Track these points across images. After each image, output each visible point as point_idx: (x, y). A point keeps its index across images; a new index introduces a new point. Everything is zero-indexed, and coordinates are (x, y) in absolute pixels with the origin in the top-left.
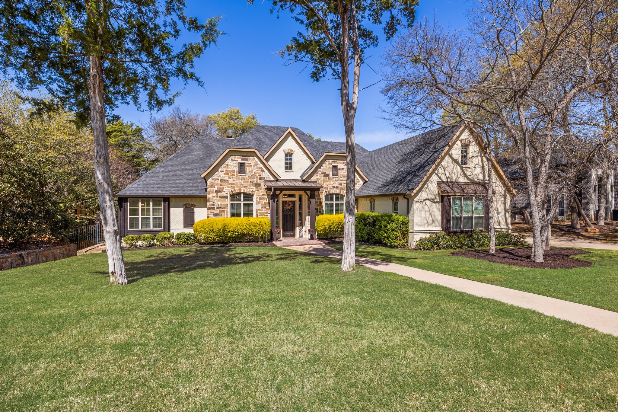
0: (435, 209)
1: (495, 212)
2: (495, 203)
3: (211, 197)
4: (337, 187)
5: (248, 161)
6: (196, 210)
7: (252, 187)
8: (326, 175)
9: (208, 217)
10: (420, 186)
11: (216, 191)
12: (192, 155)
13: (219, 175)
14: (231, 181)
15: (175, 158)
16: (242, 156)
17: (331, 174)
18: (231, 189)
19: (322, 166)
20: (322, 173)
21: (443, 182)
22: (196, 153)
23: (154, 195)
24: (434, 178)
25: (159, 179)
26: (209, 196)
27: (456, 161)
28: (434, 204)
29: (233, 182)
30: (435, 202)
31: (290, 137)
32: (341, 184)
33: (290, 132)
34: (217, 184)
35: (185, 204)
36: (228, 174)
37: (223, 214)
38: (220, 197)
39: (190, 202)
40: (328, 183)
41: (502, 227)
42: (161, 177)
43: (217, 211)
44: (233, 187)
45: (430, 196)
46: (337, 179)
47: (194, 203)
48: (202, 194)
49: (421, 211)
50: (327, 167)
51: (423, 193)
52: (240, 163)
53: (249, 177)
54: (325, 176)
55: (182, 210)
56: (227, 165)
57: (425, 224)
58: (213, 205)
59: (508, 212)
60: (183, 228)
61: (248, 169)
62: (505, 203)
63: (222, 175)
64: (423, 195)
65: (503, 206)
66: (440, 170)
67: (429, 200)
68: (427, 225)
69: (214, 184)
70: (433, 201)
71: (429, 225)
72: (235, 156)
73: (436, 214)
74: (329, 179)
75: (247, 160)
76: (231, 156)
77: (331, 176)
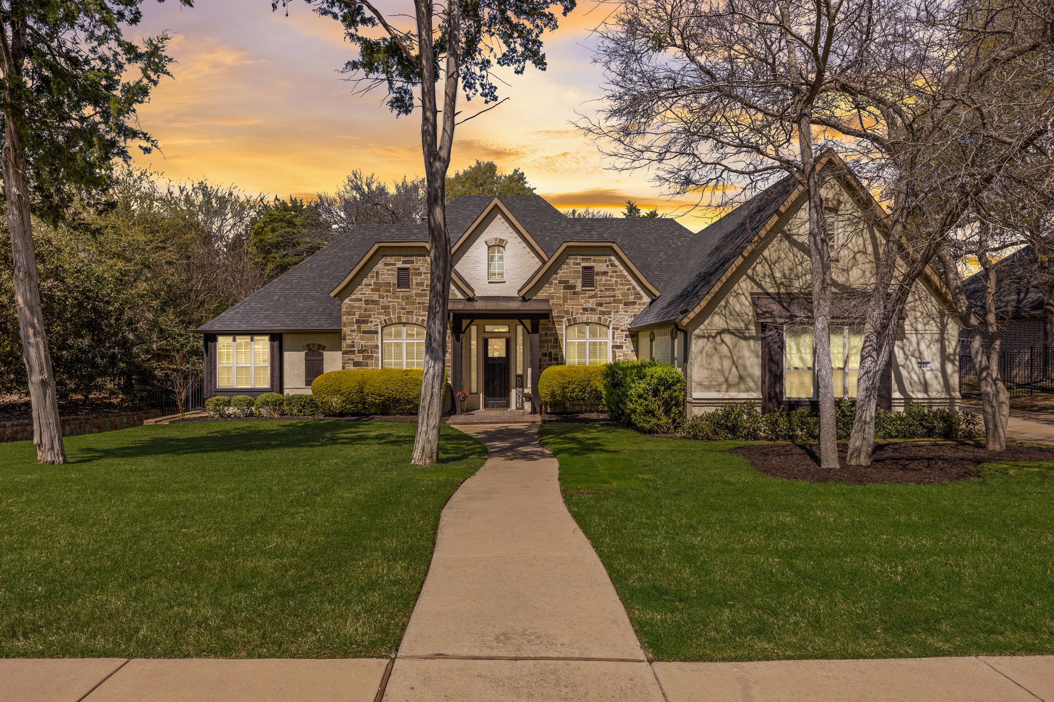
0: (746, 353)
1: (913, 360)
2: (914, 339)
3: (348, 332)
4: (592, 310)
5: (416, 265)
6: (327, 354)
7: (422, 313)
8: (569, 287)
9: (344, 368)
10: (703, 304)
11: (358, 322)
12: (339, 258)
13: (364, 291)
14: (383, 302)
15: (308, 265)
16: (404, 256)
17: (579, 283)
18: (383, 317)
19: (559, 268)
20: (560, 282)
21: (768, 294)
22: (347, 253)
23: (255, 328)
24: (744, 285)
25: (272, 301)
26: (346, 330)
27: (802, 247)
28: (743, 343)
29: (386, 304)
30: (746, 339)
31: (499, 216)
32: (601, 305)
33: (496, 205)
34: (360, 308)
35: (308, 345)
36: (378, 290)
37: (369, 361)
38: (364, 332)
39: (316, 340)
40: (572, 302)
41: (933, 394)
42: (276, 298)
43: (359, 358)
44: (388, 314)
45: (733, 325)
46: (593, 293)
47: (323, 343)
48: (335, 327)
49: (709, 356)
50: (571, 269)
51: (717, 317)
52: (400, 269)
53: (417, 295)
54: (565, 288)
55: (303, 354)
56: (377, 273)
57: (720, 385)
58: (353, 346)
59: (953, 363)
60: (304, 386)
61: (415, 280)
62: (942, 340)
63: (368, 291)
64: (717, 321)
65: (935, 348)
66: (759, 268)
67: (732, 333)
68: (724, 386)
69: (353, 307)
70: (739, 334)
71: (729, 387)
72: (391, 256)
73: (748, 363)
74: (574, 293)
75: (412, 262)
76: (383, 256)
77: (579, 288)
